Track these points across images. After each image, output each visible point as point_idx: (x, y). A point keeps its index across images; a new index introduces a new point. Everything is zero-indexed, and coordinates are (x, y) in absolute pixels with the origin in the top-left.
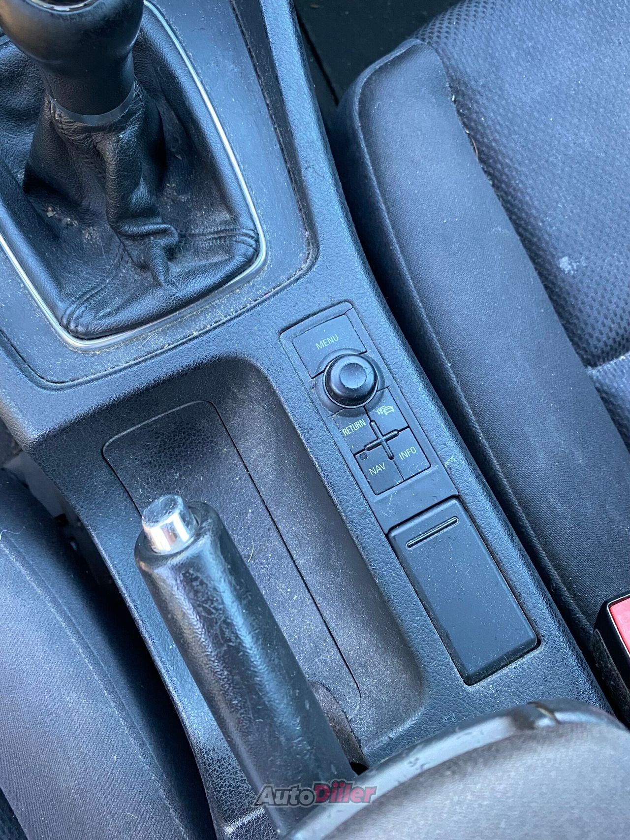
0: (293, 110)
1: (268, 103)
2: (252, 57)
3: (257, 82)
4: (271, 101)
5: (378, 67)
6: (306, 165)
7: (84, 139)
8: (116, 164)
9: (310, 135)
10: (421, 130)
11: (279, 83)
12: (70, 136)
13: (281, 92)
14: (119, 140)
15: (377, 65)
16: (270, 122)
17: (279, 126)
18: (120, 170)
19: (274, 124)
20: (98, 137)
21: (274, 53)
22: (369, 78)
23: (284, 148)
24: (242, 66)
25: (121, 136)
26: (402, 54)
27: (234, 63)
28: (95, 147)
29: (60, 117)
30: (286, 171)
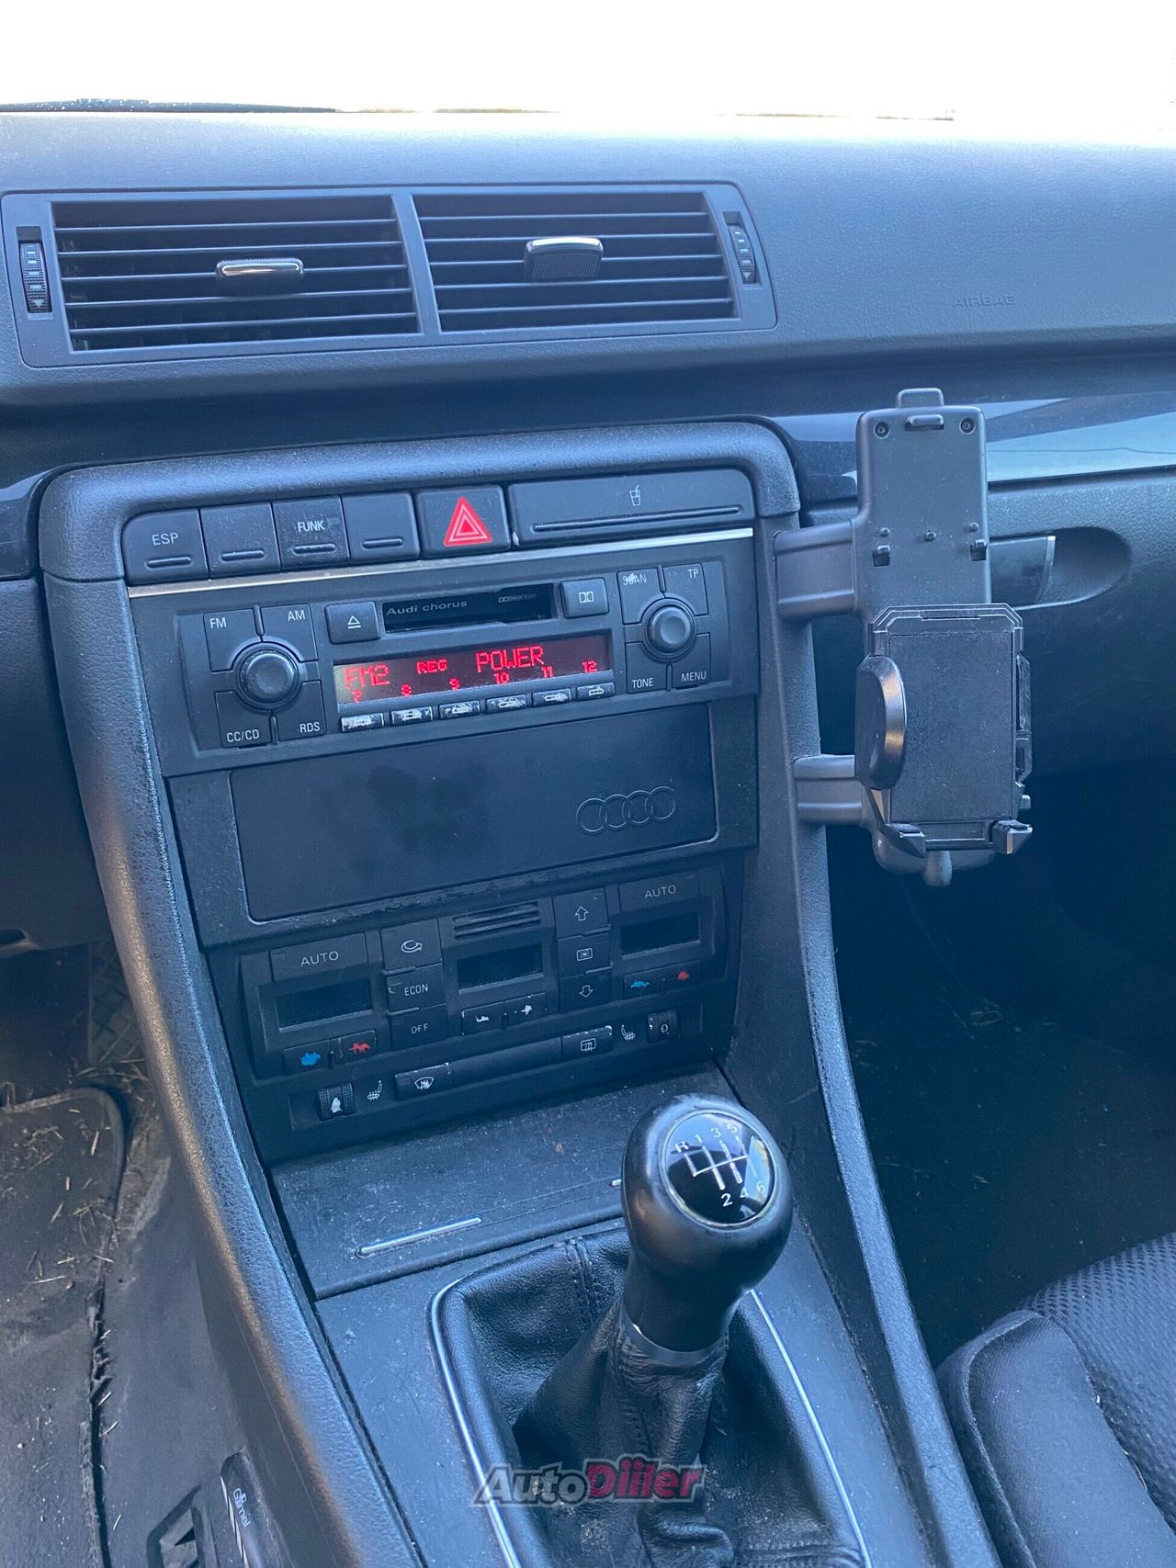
0: (907, 1381)
1: (865, 1369)
2: (839, 1307)
3: (847, 1339)
4: (868, 1367)
5: (987, 1342)
6: (929, 1463)
7: (650, 1381)
8: (685, 1422)
9: (933, 1420)
10: (1066, 1439)
11: (885, 1342)
12: (632, 1376)
13: (889, 1356)
14: (695, 1390)
15: (986, 1338)
16: (869, 1396)
17: (881, 1403)
18: (687, 1432)
19: (874, 1399)
20: (667, 1382)
21: (879, 1305)
22: (978, 1355)
23: (891, 1435)
24: (827, 1317)
25: (699, 1385)
26: (1018, 1328)
27: (816, 1311)
28: (658, 1395)
29: (630, 1348)
30: (896, 1469)
